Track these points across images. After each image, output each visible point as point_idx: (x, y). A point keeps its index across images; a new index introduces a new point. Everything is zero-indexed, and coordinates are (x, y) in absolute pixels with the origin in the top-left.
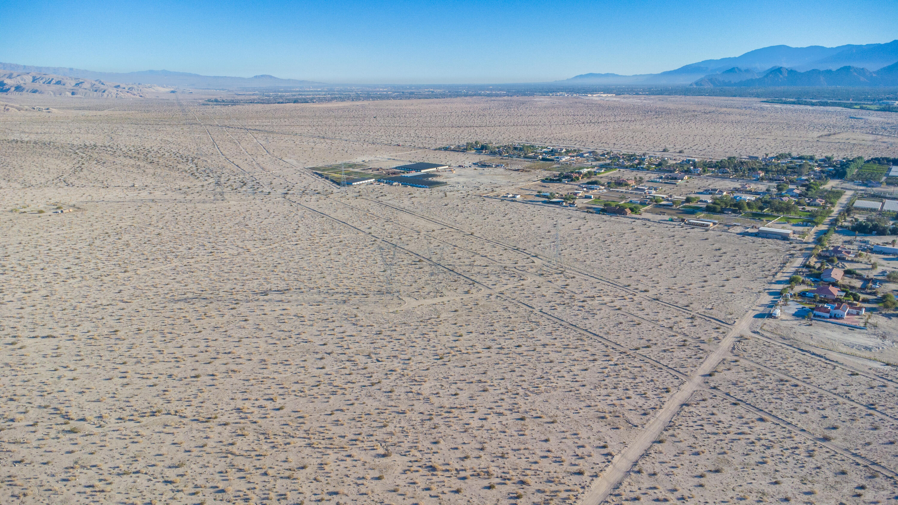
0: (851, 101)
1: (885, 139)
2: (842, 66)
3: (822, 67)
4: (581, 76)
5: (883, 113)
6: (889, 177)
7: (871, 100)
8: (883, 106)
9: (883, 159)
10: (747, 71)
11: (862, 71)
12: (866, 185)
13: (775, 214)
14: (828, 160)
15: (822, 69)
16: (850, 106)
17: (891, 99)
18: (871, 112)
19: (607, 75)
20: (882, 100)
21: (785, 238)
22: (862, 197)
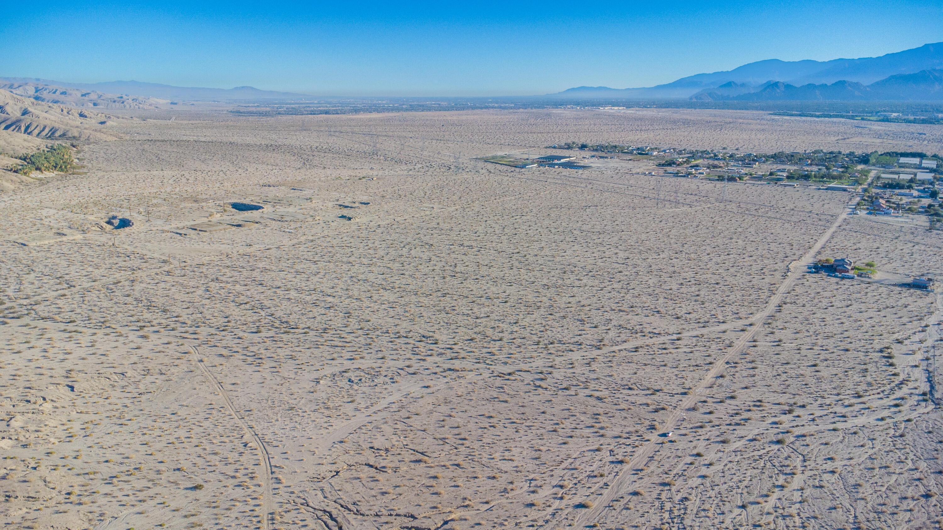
0: (851, 114)
1: (890, 141)
2: (837, 80)
3: (818, 82)
4: (573, 89)
5: (883, 123)
6: (899, 163)
7: (869, 113)
8: (882, 118)
9: (893, 153)
10: (743, 85)
11: (857, 85)
12: (884, 167)
13: (832, 180)
14: (852, 154)
15: (817, 84)
16: (852, 118)
17: (888, 111)
18: (873, 123)
19: (600, 88)
20: (879, 112)
21: (845, 190)
22: (884, 173)
